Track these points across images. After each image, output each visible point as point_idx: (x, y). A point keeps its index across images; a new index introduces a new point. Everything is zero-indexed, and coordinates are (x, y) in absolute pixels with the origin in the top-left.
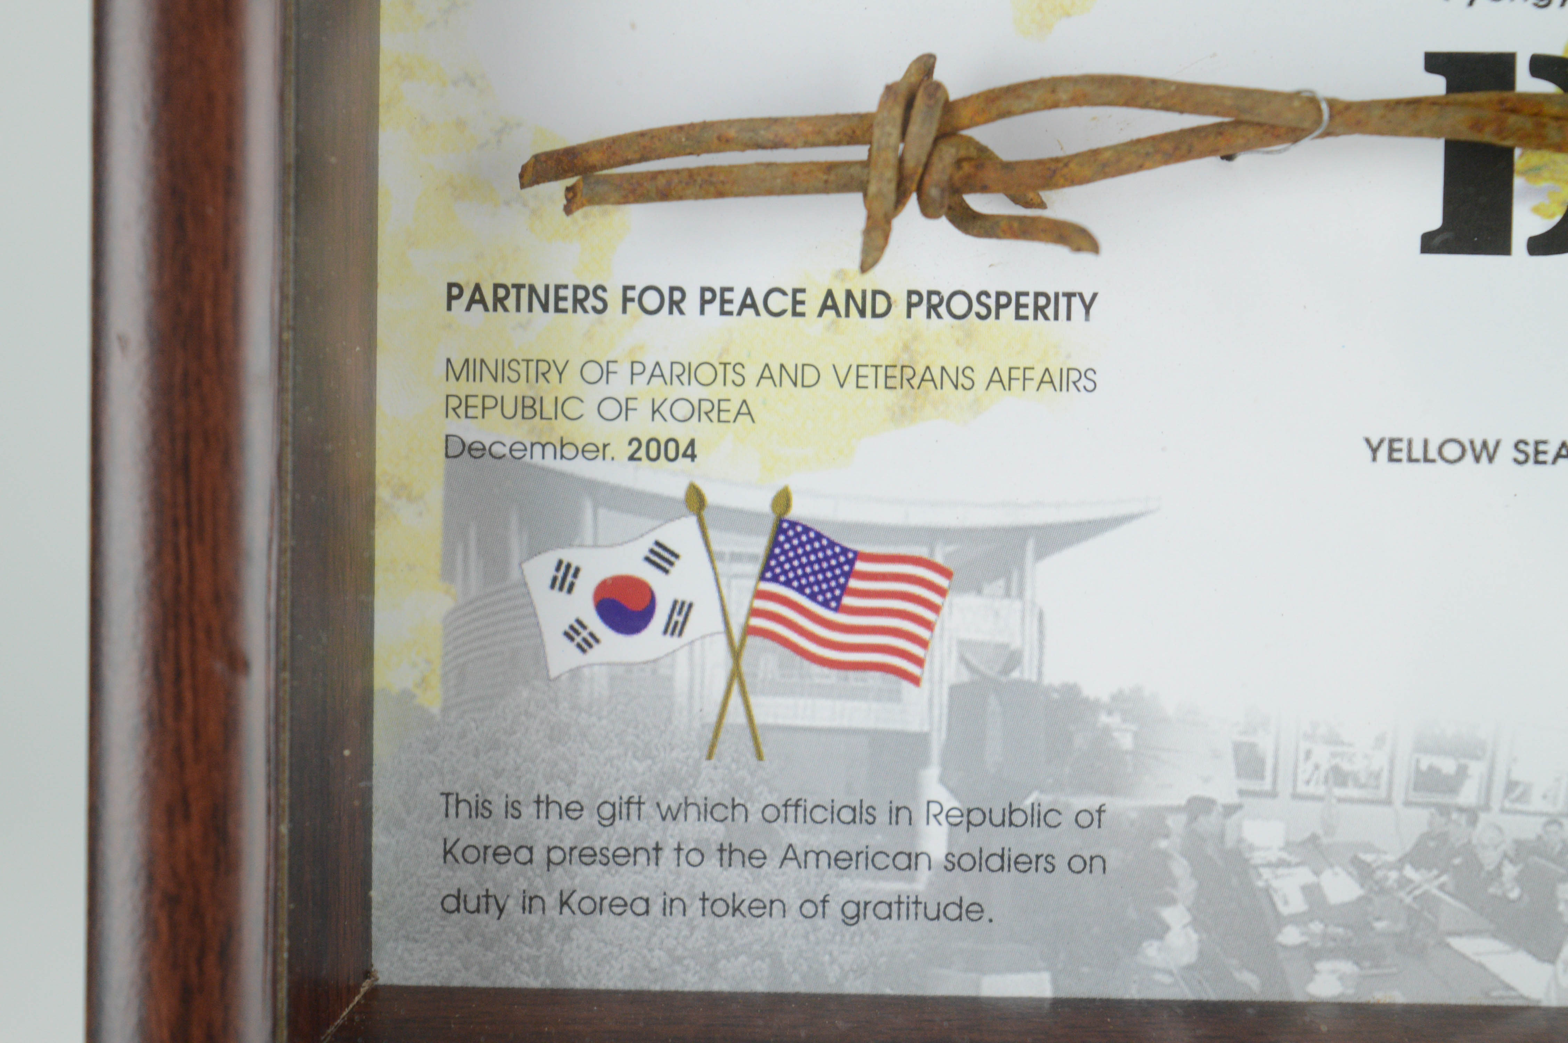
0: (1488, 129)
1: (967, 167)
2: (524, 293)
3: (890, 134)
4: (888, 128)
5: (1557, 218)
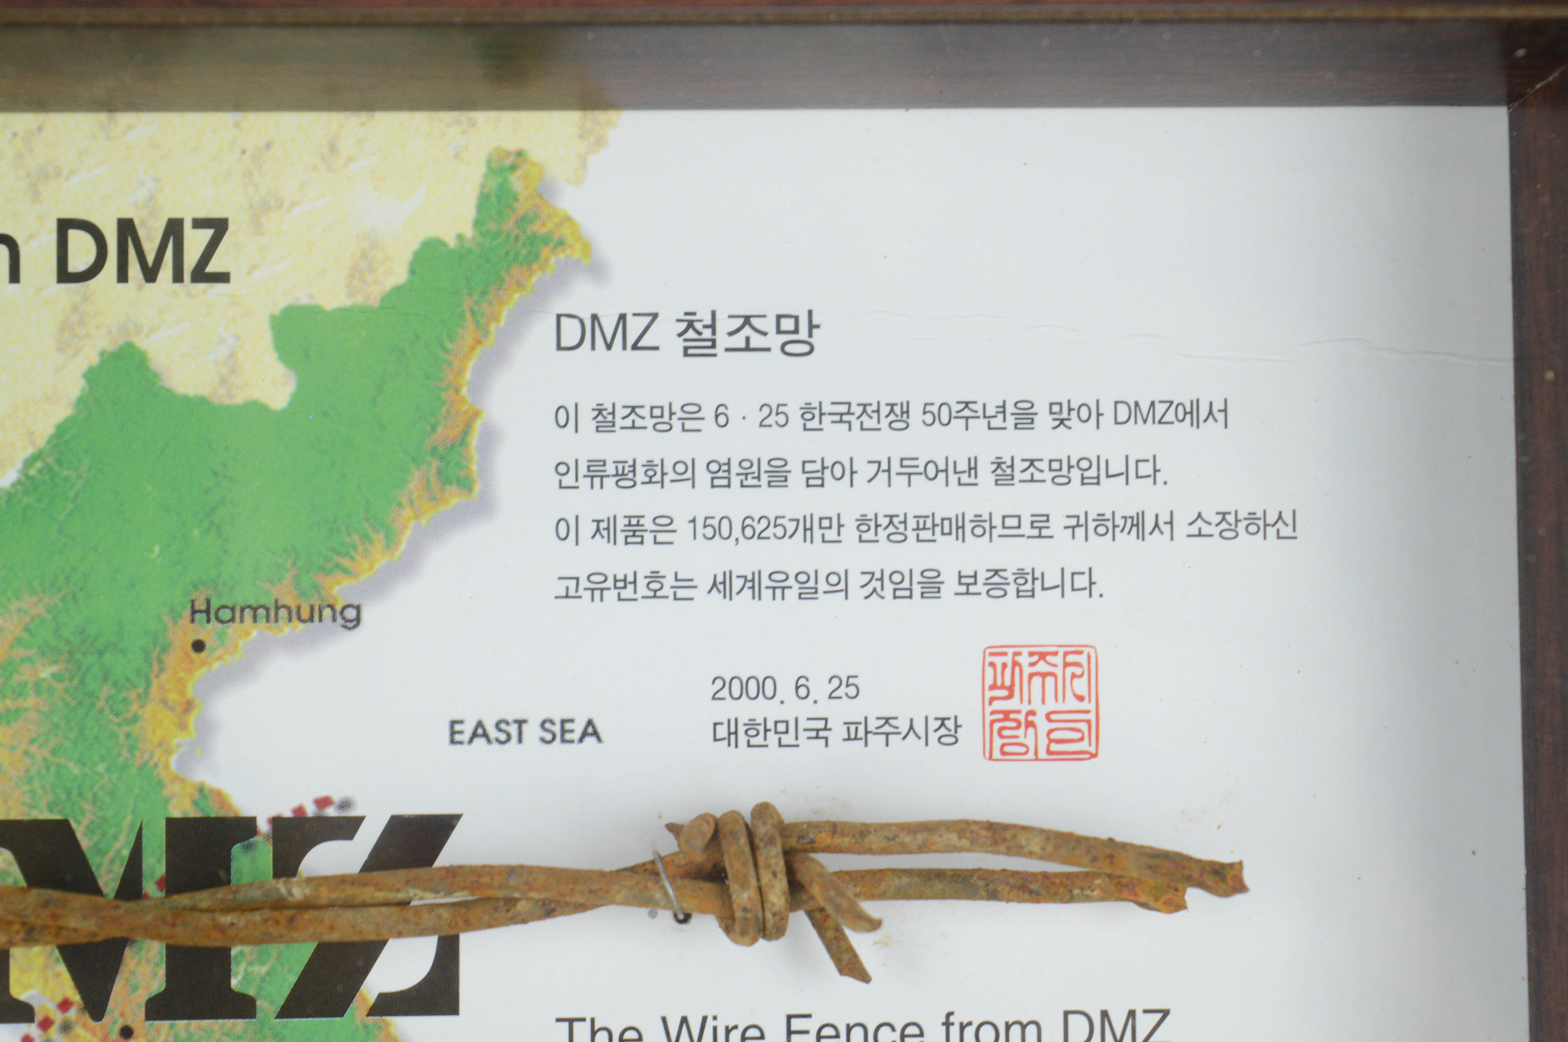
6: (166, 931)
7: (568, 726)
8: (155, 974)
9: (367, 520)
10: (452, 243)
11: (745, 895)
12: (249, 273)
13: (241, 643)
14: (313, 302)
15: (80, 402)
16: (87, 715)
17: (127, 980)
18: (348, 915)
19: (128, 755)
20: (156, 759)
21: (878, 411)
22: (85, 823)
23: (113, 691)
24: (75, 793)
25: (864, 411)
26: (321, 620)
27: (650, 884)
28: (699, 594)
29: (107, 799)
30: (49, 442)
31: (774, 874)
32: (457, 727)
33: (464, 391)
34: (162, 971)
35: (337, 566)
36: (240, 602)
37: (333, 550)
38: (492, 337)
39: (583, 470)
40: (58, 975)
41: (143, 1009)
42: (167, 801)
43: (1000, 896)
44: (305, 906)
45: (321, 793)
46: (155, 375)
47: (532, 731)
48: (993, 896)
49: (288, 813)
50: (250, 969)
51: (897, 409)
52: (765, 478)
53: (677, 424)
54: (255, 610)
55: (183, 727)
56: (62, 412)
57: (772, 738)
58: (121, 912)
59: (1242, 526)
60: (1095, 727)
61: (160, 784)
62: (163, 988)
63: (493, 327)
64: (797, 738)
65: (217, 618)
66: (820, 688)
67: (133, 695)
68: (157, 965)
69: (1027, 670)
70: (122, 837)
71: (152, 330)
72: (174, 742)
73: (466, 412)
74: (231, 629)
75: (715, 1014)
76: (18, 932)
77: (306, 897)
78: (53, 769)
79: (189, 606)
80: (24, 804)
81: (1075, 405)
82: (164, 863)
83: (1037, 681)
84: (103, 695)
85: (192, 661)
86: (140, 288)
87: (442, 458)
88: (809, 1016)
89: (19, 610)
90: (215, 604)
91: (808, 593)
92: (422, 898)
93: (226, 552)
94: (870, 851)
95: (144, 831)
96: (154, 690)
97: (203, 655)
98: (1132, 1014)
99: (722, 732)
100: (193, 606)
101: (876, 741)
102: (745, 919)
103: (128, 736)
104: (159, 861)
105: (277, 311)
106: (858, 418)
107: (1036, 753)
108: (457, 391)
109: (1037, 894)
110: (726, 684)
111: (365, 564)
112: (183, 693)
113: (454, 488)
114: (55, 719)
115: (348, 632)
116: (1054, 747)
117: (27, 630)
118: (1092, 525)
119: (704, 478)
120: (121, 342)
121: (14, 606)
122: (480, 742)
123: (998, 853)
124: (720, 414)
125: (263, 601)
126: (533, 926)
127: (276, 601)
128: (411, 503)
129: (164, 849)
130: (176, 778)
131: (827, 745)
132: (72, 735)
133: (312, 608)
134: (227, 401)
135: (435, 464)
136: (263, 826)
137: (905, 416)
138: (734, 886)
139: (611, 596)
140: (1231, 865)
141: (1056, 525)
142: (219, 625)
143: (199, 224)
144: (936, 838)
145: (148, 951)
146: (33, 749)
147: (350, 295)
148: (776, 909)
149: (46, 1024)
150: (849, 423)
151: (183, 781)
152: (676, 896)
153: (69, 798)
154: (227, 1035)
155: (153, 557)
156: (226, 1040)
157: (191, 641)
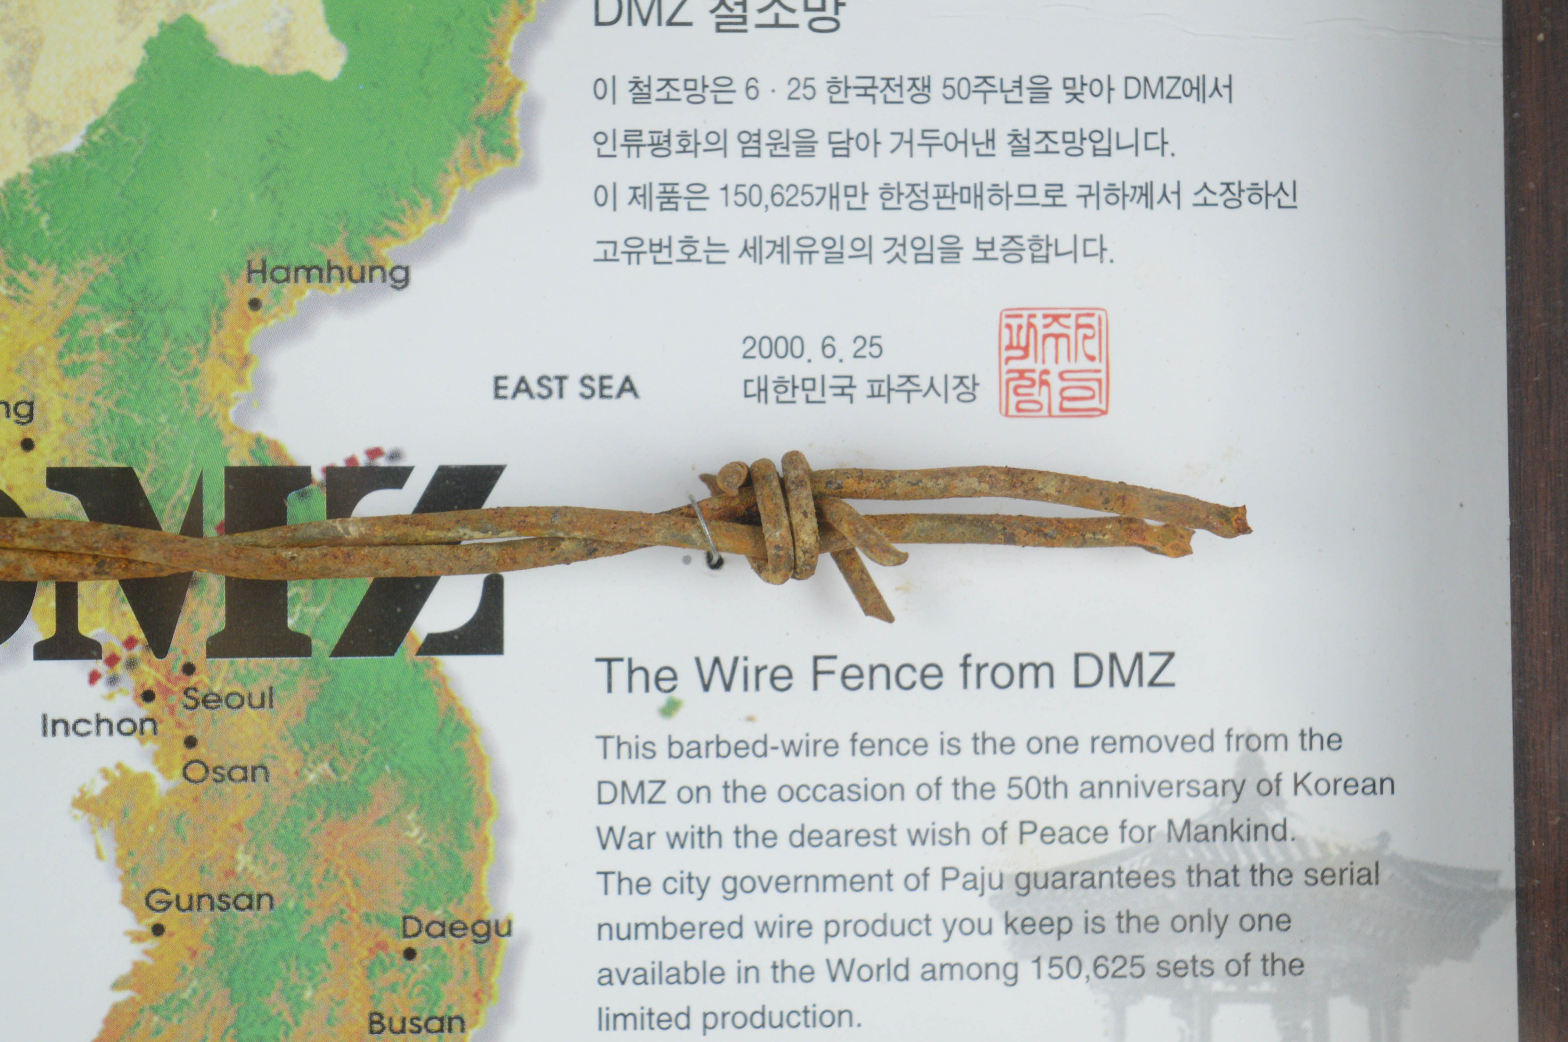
6: (230, 563)
7: (606, 382)
8: (216, 614)
9: (415, 185)
11: (778, 534)
13: (295, 302)
15: (141, 72)
16: (149, 368)
17: (189, 620)
18: (401, 553)
19: (189, 407)
20: (215, 411)
21: (900, 86)
22: (148, 470)
23: (174, 347)
24: (138, 442)
25: (888, 85)
26: (371, 280)
27: (687, 525)
28: (730, 258)
29: (169, 448)
30: (111, 109)
31: (805, 514)
32: (501, 383)
33: (507, 64)
34: (222, 611)
35: (387, 229)
36: (295, 263)
37: (383, 214)
38: (533, 12)
39: (620, 140)
40: (124, 614)
41: (205, 647)
42: (226, 451)
43: (1016, 539)
44: (360, 543)
45: (372, 445)
46: (213, 47)
47: (572, 387)
48: (1010, 539)
49: (341, 463)
50: (305, 610)
51: (919, 84)
52: (793, 148)
53: (709, 96)
54: (309, 270)
55: (241, 381)
56: (123, 81)
57: (800, 394)
58: (186, 546)
59: (1245, 196)
60: (1105, 385)
61: (219, 434)
62: (223, 627)
63: (534, 3)
64: (823, 395)
65: (273, 278)
66: (845, 347)
67: (193, 351)
68: (217, 605)
69: (1041, 332)
70: (183, 485)
71: (209, 3)
72: (232, 395)
73: (509, 83)
74: (286, 288)
75: (746, 654)
76: (89, 565)
77: (361, 534)
78: (117, 419)
79: (246, 266)
80: (90, 452)
81: (1087, 80)
82: (223, 509)
83: (1051, 341)
84: (165, 350)
85: (249, 318)
87: (486, 127)
88: (834, 657)
89: (84, 269)
90: (271, 264)
91: (834, 257)
92: (472, 537)
93: (280, 215)
94: (894, 496)
95: (205, 479)
96: (213, 345)
97: (259, 313)
98: (1139, 657)
99: (752, 388)
100: (249, 266)
101: (898, 398)
102: (778, 556)
103: (188, 389)
104: (219, 507)
106: (882, 91)
107: (1050, 410)
108: (500, 64)
109: (1052, 538)
110: (756, 343)
111: (414, 228)
112: (240, 349)
113: (497, 156)
114: (119, 372)
115: (396, 292)
116: (1067, 405)
117: (92, 288)
118: (1103, 194)
119: (734, 147)
120: (179, 14)
121: (79, 265)
122: (523, 397)
123: (1016, 496)
124: (751, 87)
125: (316, 262)
126: (575, 565)
127: (329, 262)
128: (457, 170)
129: (224, 496)
130: (234, 429)
131: (852, 401)
132: (135, 388)
133: (363, 268)
134: (281, 72)
135: (479, 132)
136: (318, 475)
137: (926, 89)
138: (766, 526)
139: (647, 259)
140: (1236, 509)
141: (1070, 194)
142: (274, 284)
144: (957, 482)
145: (209, 592)
146: (98, 401)
148: (807, 546)
149: (112, 660)
150: (873, 96)
151: (241, 432)
152: (712, 536)
153: (132, 447)
154: (284, 672)
155: (211, 219)
156: (283, 677)
157: (248, 300)
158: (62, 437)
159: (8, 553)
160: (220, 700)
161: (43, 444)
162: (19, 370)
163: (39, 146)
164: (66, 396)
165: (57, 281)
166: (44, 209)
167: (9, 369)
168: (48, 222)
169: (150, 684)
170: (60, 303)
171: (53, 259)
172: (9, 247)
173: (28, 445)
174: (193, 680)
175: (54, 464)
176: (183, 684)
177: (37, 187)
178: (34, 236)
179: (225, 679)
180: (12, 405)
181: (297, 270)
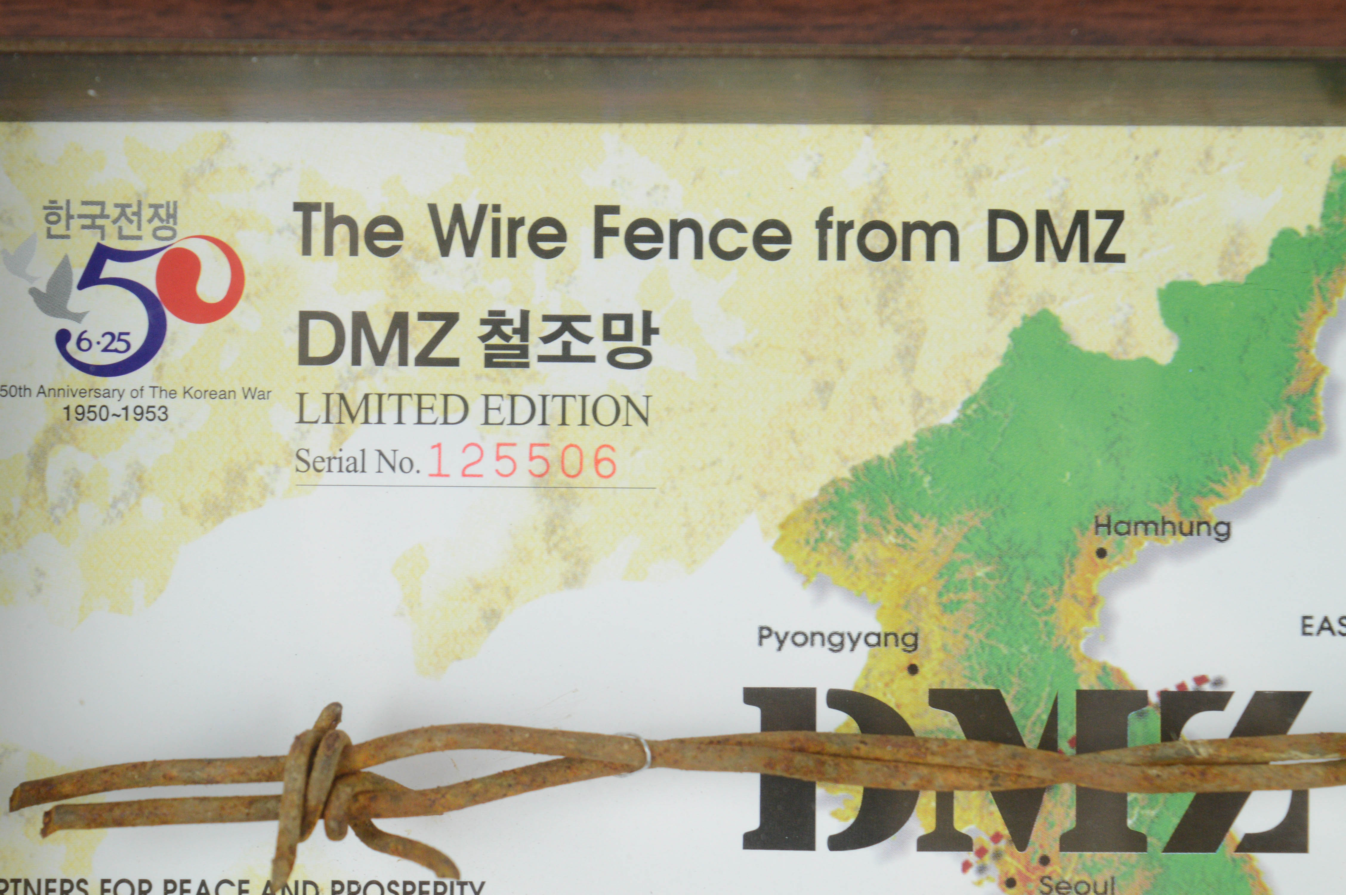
0: (778, 767)
1: (362, 799)
2: (21, 886)
3: (295, 779)
4: (295, 775)
5: (851, 821)
8: (1068, 814)
9: (1235, 454)
10: (1303, 232)
12: (1141, 255)
13: (1135, 551)
14: (1191, 279)
15: (1007, 357)
16: (1014, 606)
17: (1046, 819)
19: (1046, 639)
20: (1068, 643)
22: (1012, 692)
23: (1034, 588)
24: (1004, 669)
26: (1198, 534)
29: (1030, 674)
30: (982, 388)
32: (1308, 622)
33: (1313, 352)
34: (1073, 812)
35: (1212, 491)
36: (1135, 519)
37: (1208, 478)
38: (1335, 309)
40: (991, 814)
41: (1058, 842)
42: (1077, 676)
45: (1199, 673)
46: (1067, 336)
49: (1173, 688)
50: (1142, 812)
54: (1146, 525)
55: (1089, 617)
56: (992, 364)
61: (1072, 663)
62: (1074, 825)
63: (1336, 300)
65: (1116, 531)
67: (1049, 592)
68: (1069, 807)
70: (1042, 705)
71: (1064, 299)
72: (1082, 629)
73: (1314, 369)
74: (1127, 540)
76: (987, 778)
77: (1210, 755)
78: (987, 649)
79: (1093, 521)
80: (965, 676)
82: (1075, 726)
84: (1026, 591)
85: (1097, 565)
86: (1054, 266)
87: (1295, 405)
89: (959, 522)
90: (1114, 519)
93: (1123, 478)
95: (1059, 700)
96: (1066, 587)
97: (1105, 560)
100: (1097, 521)
103: (1046, 623)
104: (1071, 724)
105: (1163, 286)
108: (1307, 351)
111: (1234, 490)
112: (1089, 591)
113: (1304, 430)
114: (989, 609)
115: (1220, 544)
117: (966, 537)
120: (1039, 309)
121: (955, 518)
122: (1326, 634)
125: (1152, 518)
127: (1163, 518)
128: (1271, 441)
129: (1075, 715)
130: (1085, 659)
132: (1002, 623)
133: (1192, 524)
134: (1124, 357)
135: (1289, 409)
136: (1153, 698)
142: (1118, 536)
143: (1101, 215)
145: (1062, 794)
146: (971, 633)
147: (1221, 274)
149: (981, 852)
151: (1089, 661)
153: (1000, 673)
154: (1124, 864)
155: (1065, 481)
156: (1123, 869)
157: (1096, 549)
158: (941, 664)
159: (921, 767)
160: (1070, 888)
161: (926, 669)
162: (906, 606)
163: (923, 419)
164: (944, 629)
165: (937, 532)
166: (927, 472)
167: (898, 606)
168: (930, 482)
169: (1012, 872)
170: (940, 550)
171: (934, 513)
172: (897, 502)
173: (913, 669)
174: (1048, 870)
175: (935, 687)
176: (1039, 873)
177: (921, 452)
178: (918, 494)
179: (1075, 869)
180: (900, 636)
181: (1136, 524)
